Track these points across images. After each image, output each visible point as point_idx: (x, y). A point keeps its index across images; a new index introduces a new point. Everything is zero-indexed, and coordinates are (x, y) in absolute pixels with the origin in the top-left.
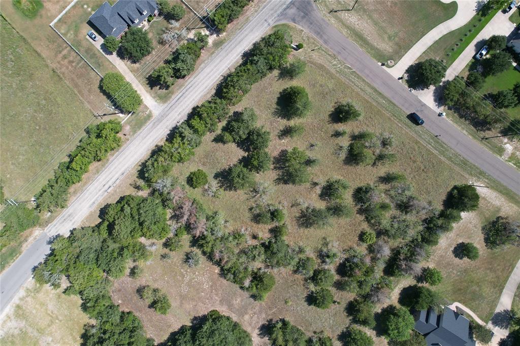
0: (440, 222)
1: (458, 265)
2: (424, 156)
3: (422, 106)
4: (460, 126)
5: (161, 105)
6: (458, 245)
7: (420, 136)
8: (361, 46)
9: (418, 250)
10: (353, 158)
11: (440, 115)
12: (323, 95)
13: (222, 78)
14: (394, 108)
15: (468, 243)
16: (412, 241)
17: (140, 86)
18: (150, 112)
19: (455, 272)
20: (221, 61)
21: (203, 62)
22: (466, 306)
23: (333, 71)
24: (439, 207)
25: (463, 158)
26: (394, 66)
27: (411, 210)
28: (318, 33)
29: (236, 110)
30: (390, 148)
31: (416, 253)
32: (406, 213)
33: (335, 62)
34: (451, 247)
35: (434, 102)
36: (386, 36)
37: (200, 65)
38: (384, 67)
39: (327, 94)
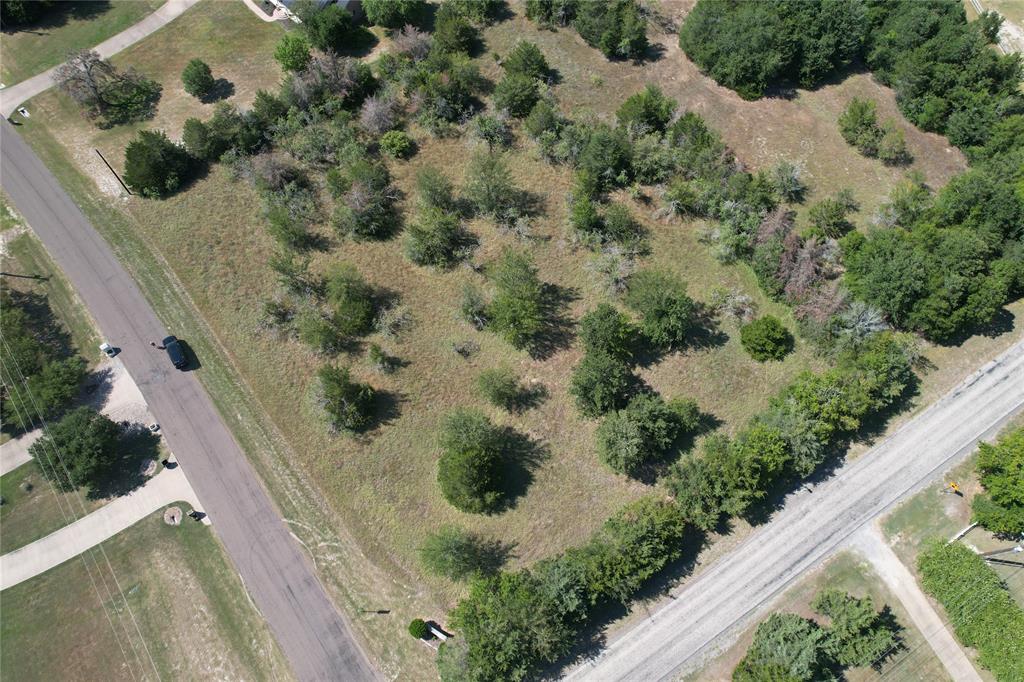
2: (201, 270)
3: (147, 383)
4: (82, 318)
5: (855, 552)
7: (189, 315)
8: (235, 590)
10: (371, 304)
11: (114, 351)
12: (395, 470)
13: (673, 591)
14: (221, 396)
17: (920, 624)
18: (888, 539)
20: (670, 645)
21: (722, 656)
23: (346, 534)
25: (113, 248)
26: (171, 505)
28: (351, 663)
29: (644, 488)
33: (330, 558)
35: (114, 385)
36: (151, 602)
37: (732, 649)
38: (199, 508)
39: (384, 473)
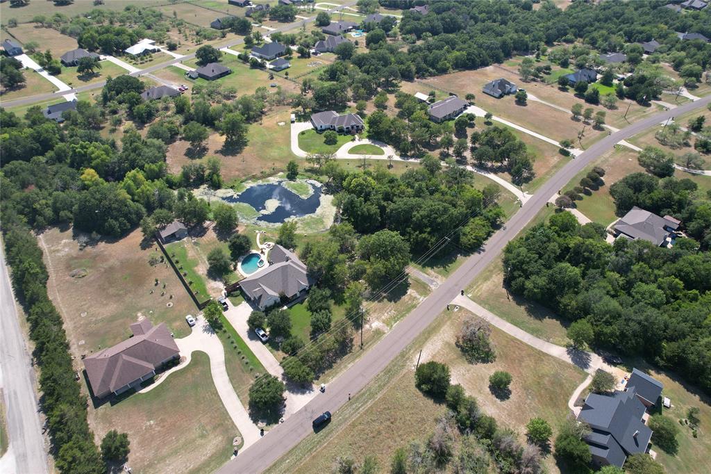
0: (464, 412)
1: (520, 396)
2: (373, 419)
4: (341, 370)
6: (492, 394)
7: (346, 420)
9: (503, 446)
11: (323, 390)
14: (300, 448)
15: (490, 381)
16: (491, 452)
19: (528, 401)
22: (571, 394)
24: (443, 410)
26: (242, 438)
27: (446, 447)
30: (356, 465)
31: (508, 450)
32: (450, 455)
34: (495, 401)
35: (305, 395)
36: (199, 441)
